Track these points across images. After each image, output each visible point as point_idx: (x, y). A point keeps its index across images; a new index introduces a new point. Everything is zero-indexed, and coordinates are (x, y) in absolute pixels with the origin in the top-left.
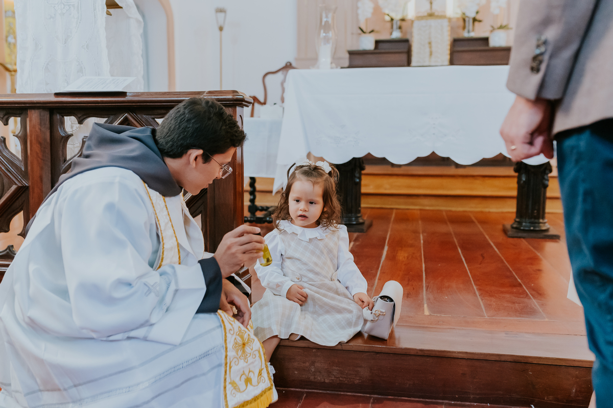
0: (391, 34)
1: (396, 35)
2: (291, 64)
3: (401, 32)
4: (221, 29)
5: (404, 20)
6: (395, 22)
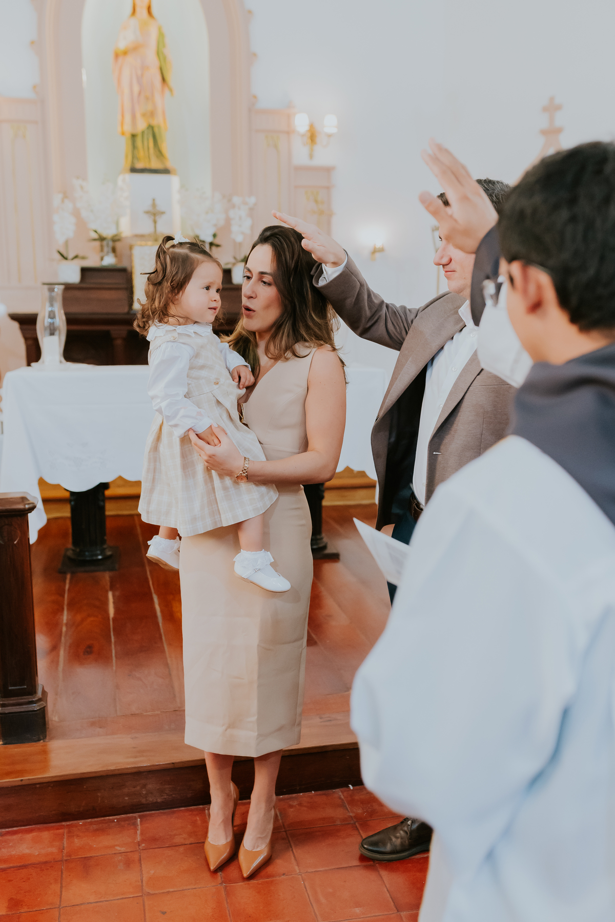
0: (102, 259)
1: (109, 260)
3: (116, 256)
5: (119, 240)
6: (105, 243)
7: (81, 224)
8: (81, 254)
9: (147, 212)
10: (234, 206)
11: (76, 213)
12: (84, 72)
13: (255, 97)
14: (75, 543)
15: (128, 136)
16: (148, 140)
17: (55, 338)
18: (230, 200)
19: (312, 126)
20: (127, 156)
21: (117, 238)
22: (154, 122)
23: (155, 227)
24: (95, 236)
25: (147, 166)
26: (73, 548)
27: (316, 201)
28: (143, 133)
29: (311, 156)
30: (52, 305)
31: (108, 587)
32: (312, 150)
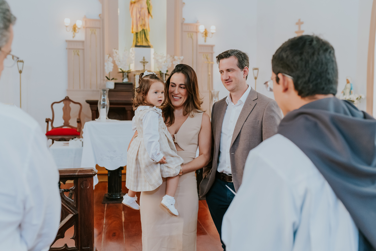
0: (123, 80)
1: (126, 80)
2: (68, 98)
3: (128, 79)
4: (20, 72)
5: (130, 73)
6: (125, 74)
7: (115, 66)
8: (115, 78)
9: (141, 62)
10: (175, 60)
11: (114, 62)
12: (119, 9)
13: (184, 19)
14: (109, 192)
15: (135, 33)
16: (142, 35)
17: (105, 109)
18: (173, 58)
19: (206, 30)
20: (134, 41)
21: (129, 72)
22: (145, 28)
23: (144, 68)
24: (120, 71)
25: (142, 45)
26: (108, 194)
27: (207, 58)
28: (140, 32)
29: (205, 41)
30: (104, 96)
31: (122, 210)
32: (205, 39)
